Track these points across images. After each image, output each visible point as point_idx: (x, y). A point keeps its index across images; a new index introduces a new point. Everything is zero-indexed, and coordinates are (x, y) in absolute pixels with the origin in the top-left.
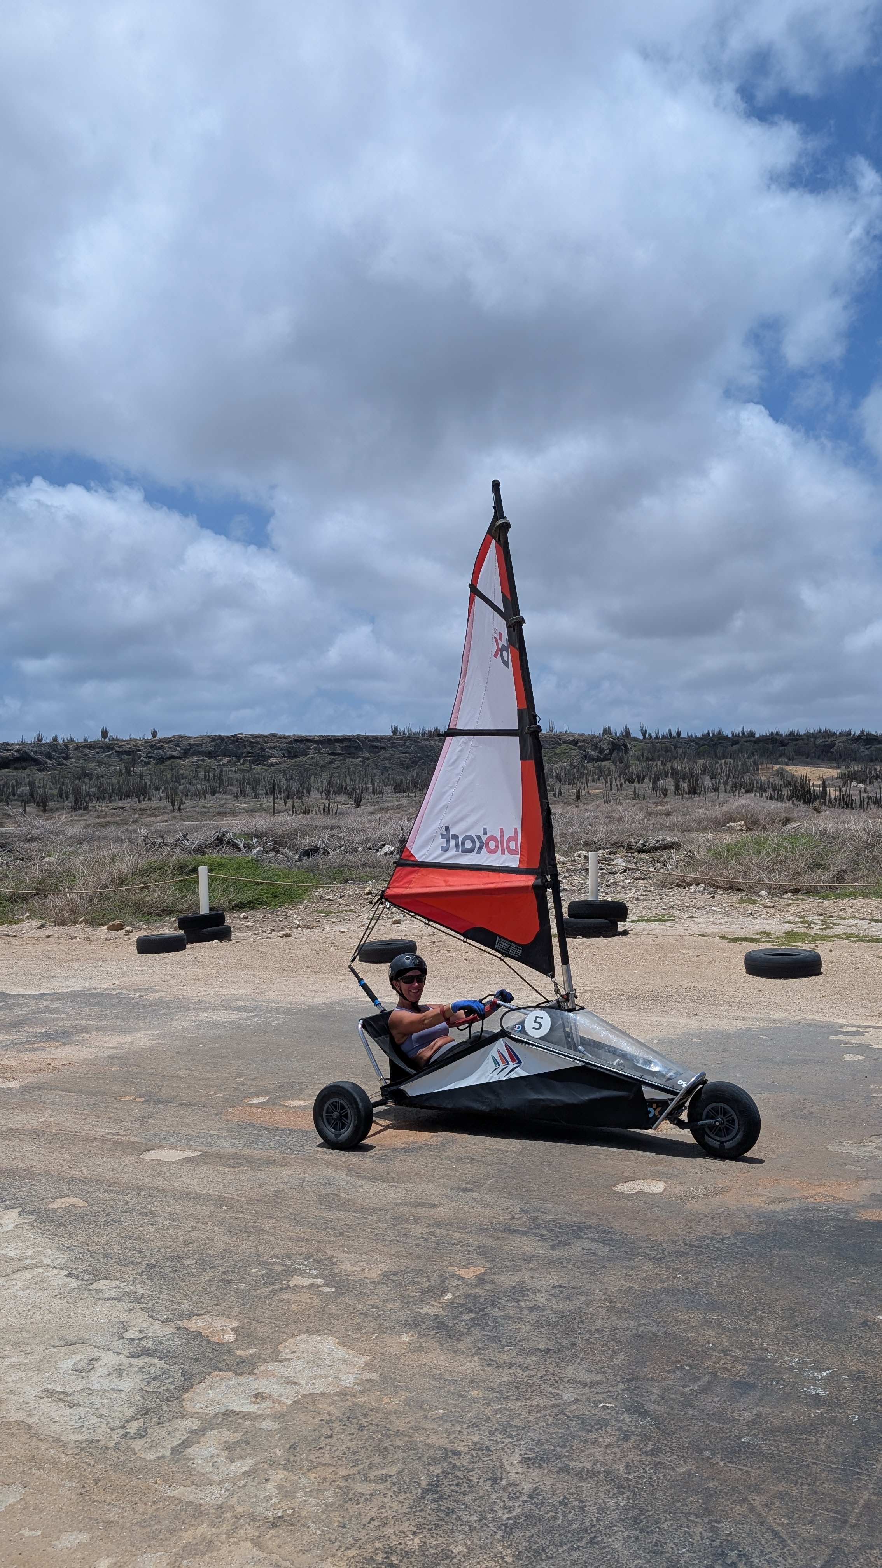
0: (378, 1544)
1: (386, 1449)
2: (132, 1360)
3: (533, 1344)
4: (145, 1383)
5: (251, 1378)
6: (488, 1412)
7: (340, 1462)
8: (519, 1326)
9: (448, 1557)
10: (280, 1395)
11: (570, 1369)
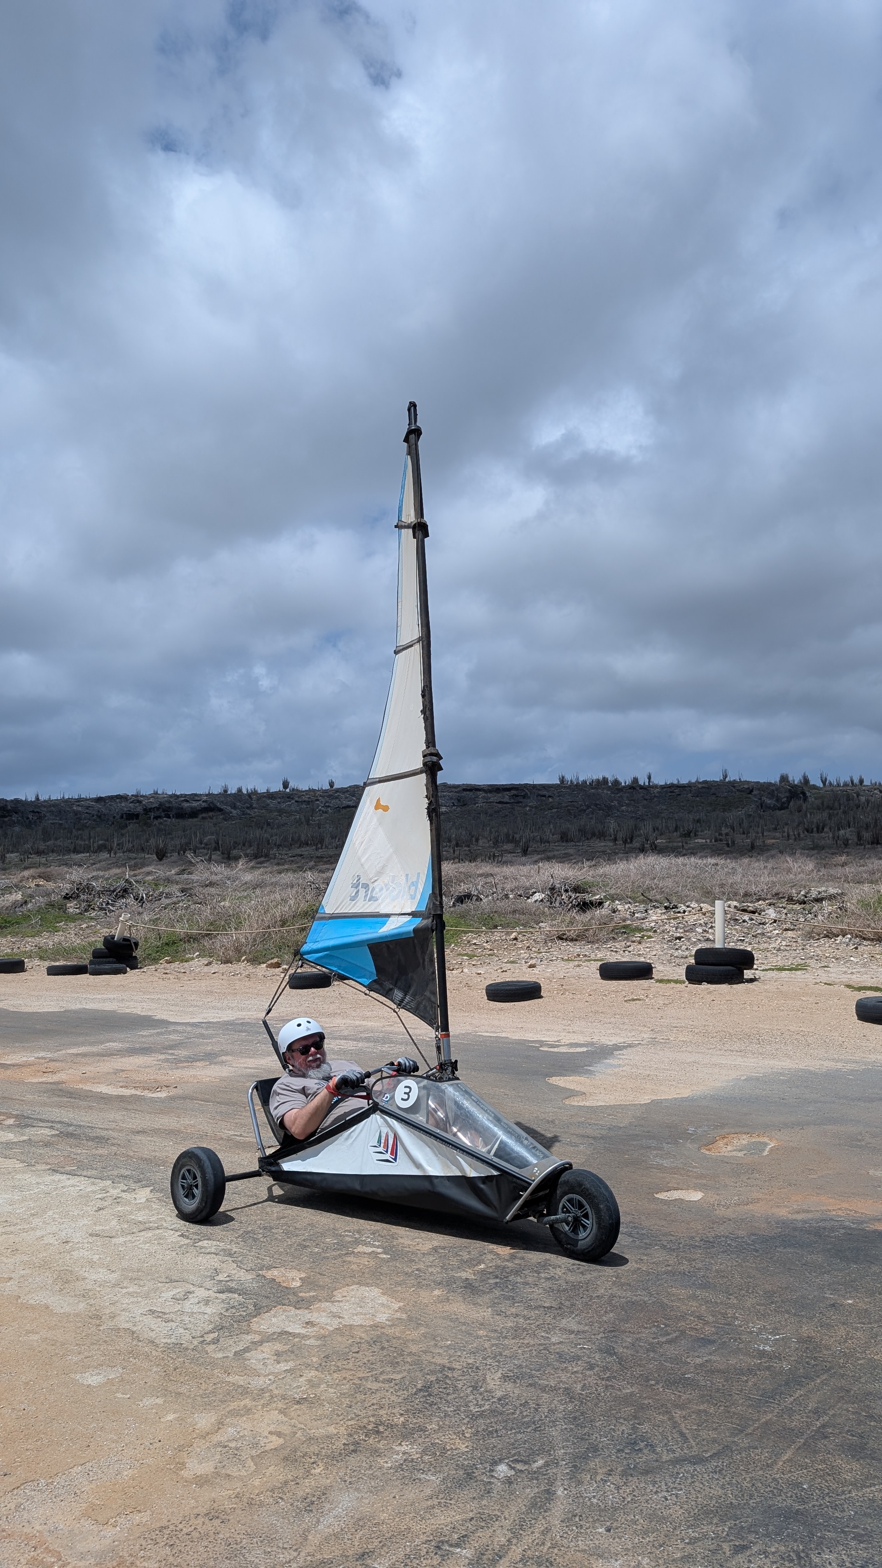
0: (371, 1419)
1: (397, 1363)
2: (218, 1295)
3: (540, 1303)
4: (224, 1310)
5: (306, 1311)
6: (487, 1345)
7: (360, 1369)
8: (534, 1290)
9: (422, 1430)
10: (327, 1324)
11: (564, 1321)
